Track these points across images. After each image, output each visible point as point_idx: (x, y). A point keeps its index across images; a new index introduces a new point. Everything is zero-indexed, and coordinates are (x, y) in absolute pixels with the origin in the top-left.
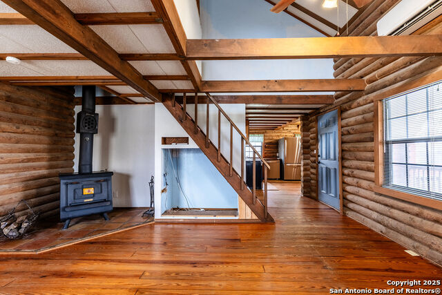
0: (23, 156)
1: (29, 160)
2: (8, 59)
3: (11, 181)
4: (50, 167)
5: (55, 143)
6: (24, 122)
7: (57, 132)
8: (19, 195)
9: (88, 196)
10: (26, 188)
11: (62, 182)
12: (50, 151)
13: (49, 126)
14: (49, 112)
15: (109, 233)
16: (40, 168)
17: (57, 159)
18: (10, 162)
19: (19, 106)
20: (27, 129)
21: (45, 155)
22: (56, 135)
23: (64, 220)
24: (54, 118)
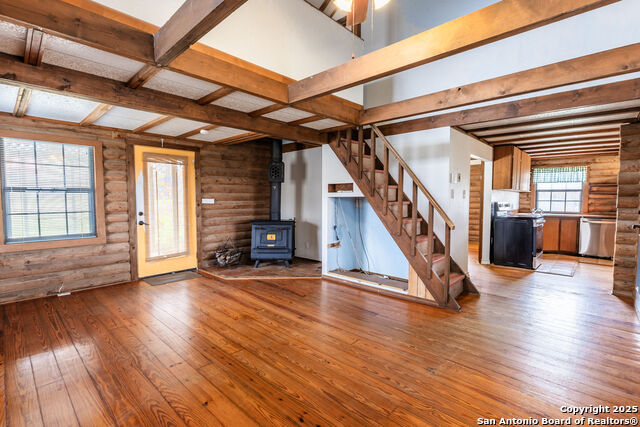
0: (234, 203)
1: (239, 207)
2: (202, 131)
3: (227, 223)
4: (256, 213)
5: (258, 191)
6: (235, 175)
7: (262, 181)
8: (232, 235)
9: (271, 242)
10: (238, 230)
11: (253, 227)
12: (256, 199)
13: (253, 176)
14: (254, 165)
15: (277, 278)
16: (248, 214)
17: (262, 206)
18: (226, 208)
19: (230, 162)
20: (237, 180)
21: (252, 203)
22: (260, 184)
23: (254, 261)
24: (258, 169)
